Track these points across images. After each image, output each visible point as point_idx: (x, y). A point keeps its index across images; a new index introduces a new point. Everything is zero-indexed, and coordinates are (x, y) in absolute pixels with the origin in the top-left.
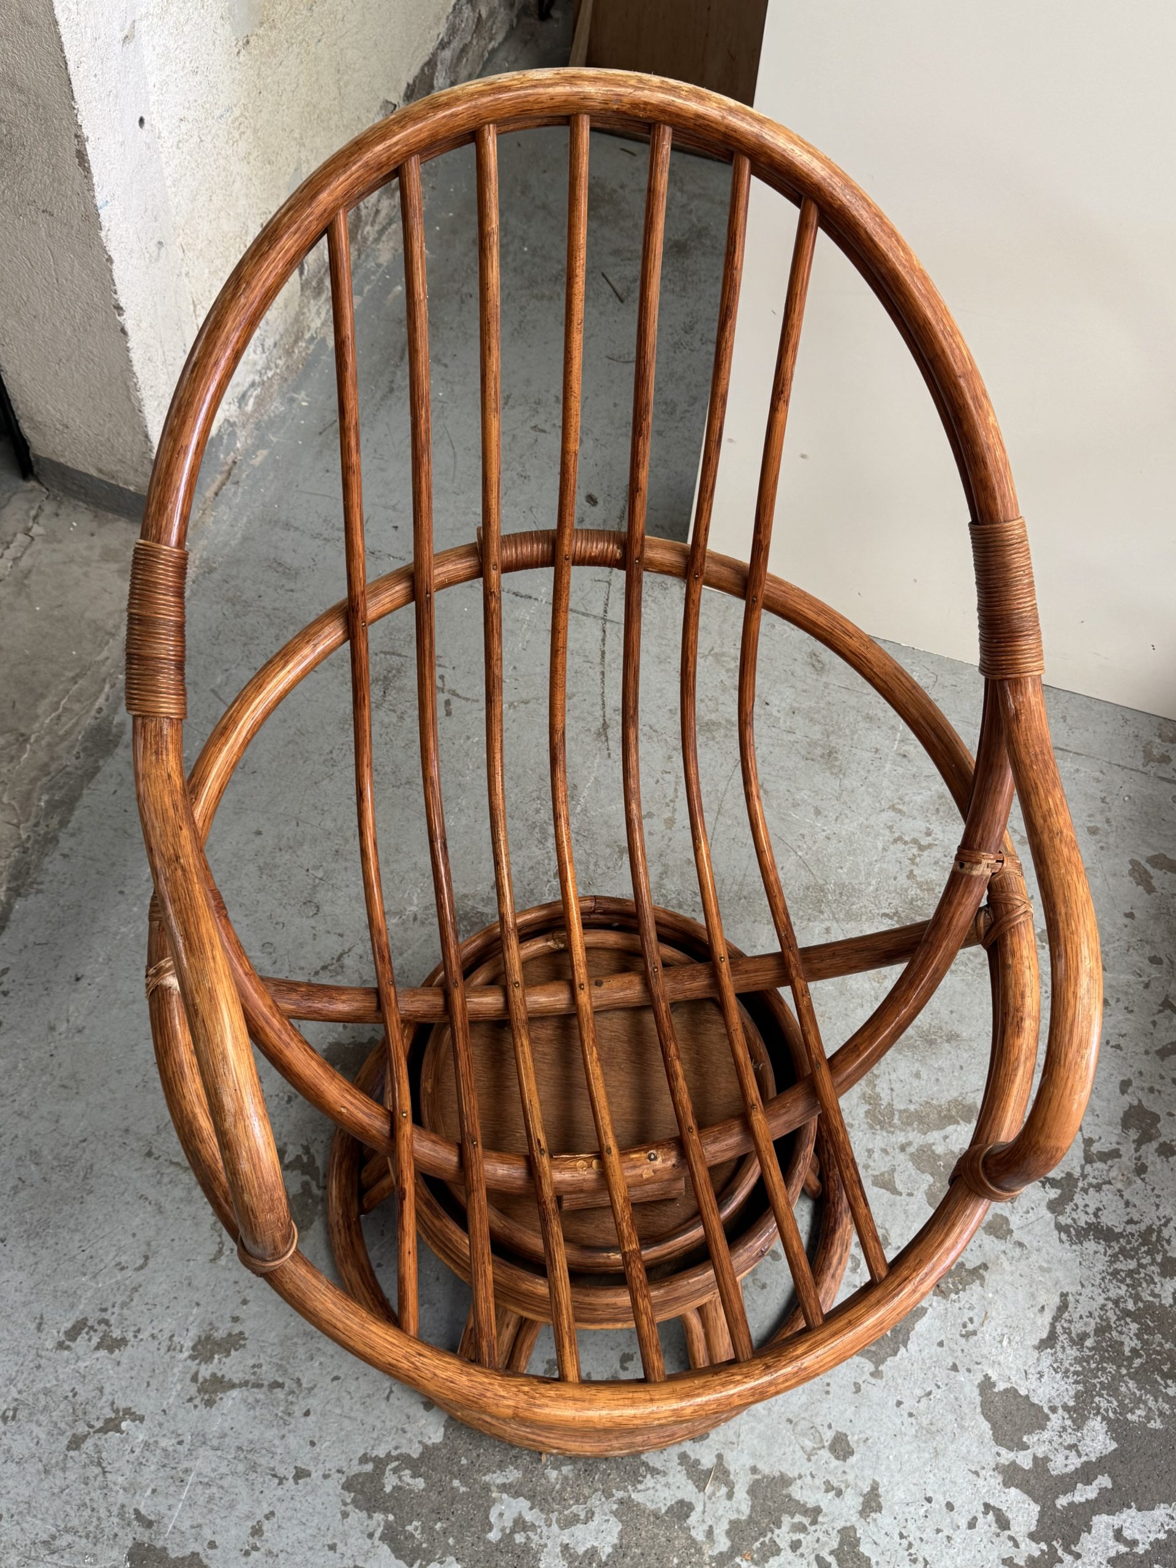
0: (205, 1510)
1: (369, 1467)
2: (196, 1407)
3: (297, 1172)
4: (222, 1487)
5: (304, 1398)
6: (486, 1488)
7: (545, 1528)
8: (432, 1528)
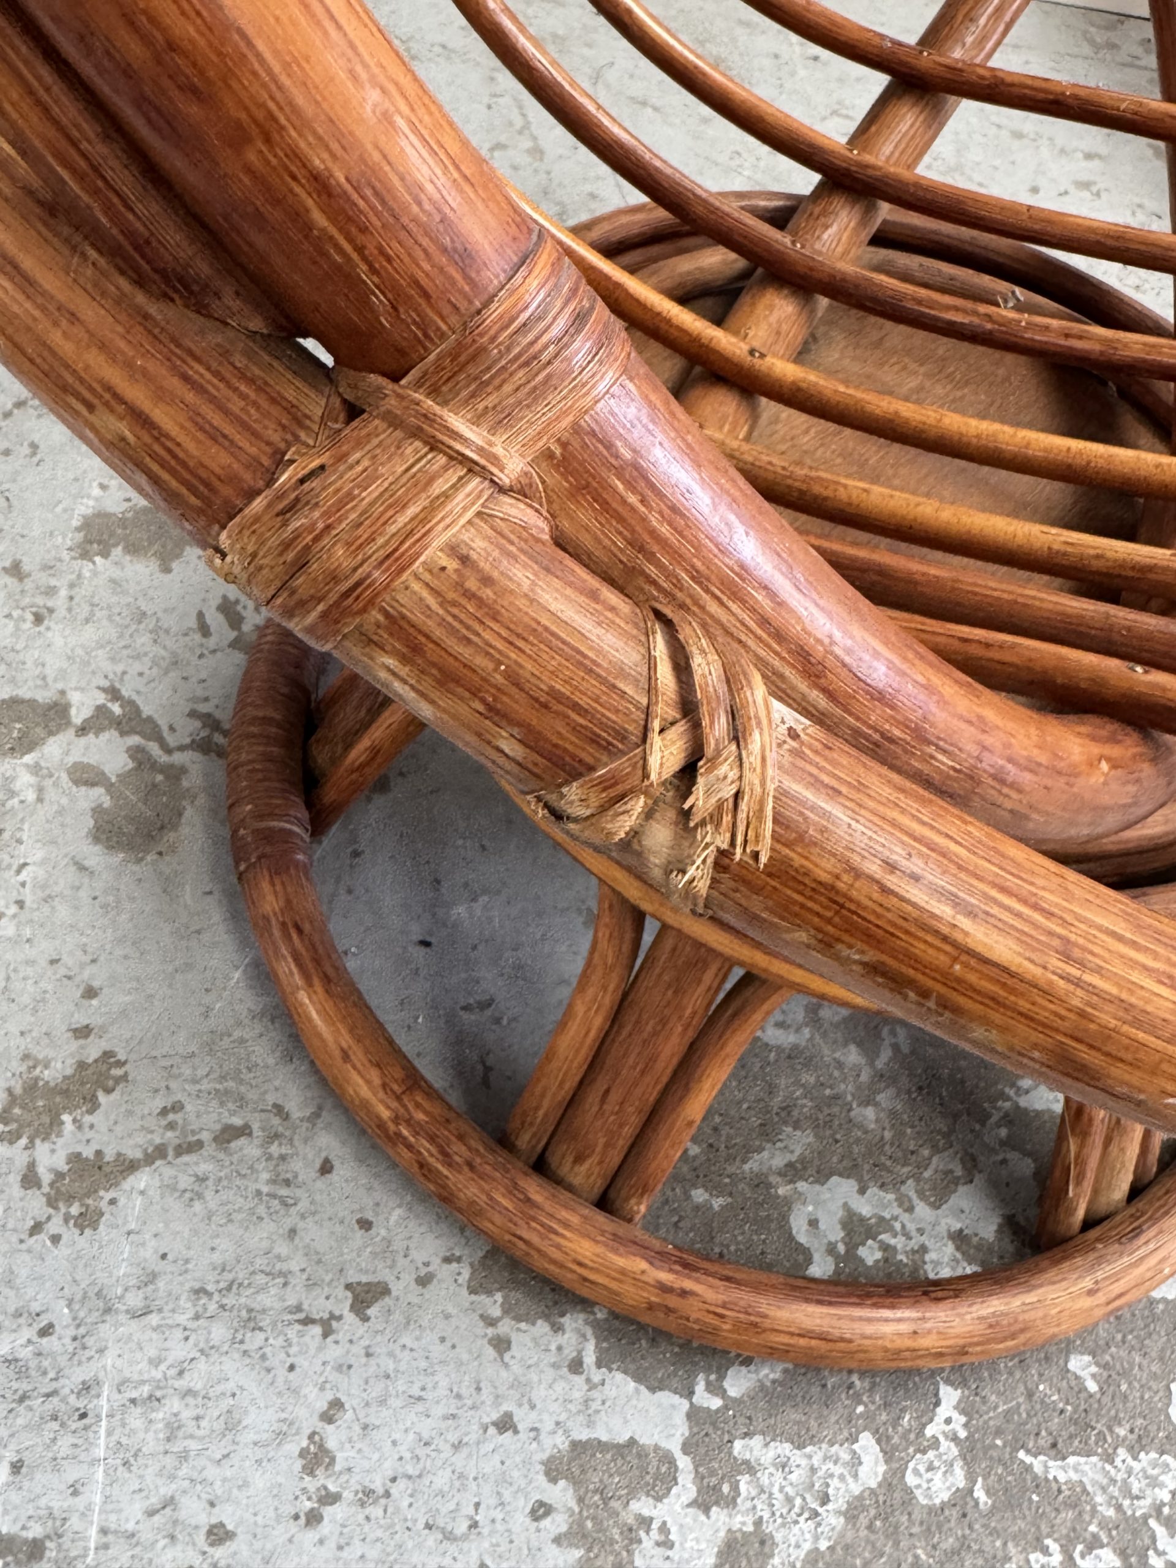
0: (169, 1461)
2: (56, 1239)
3: (110, 735)
4: (189, 1392)
5: (306, 1141)
6: (762, 1184)
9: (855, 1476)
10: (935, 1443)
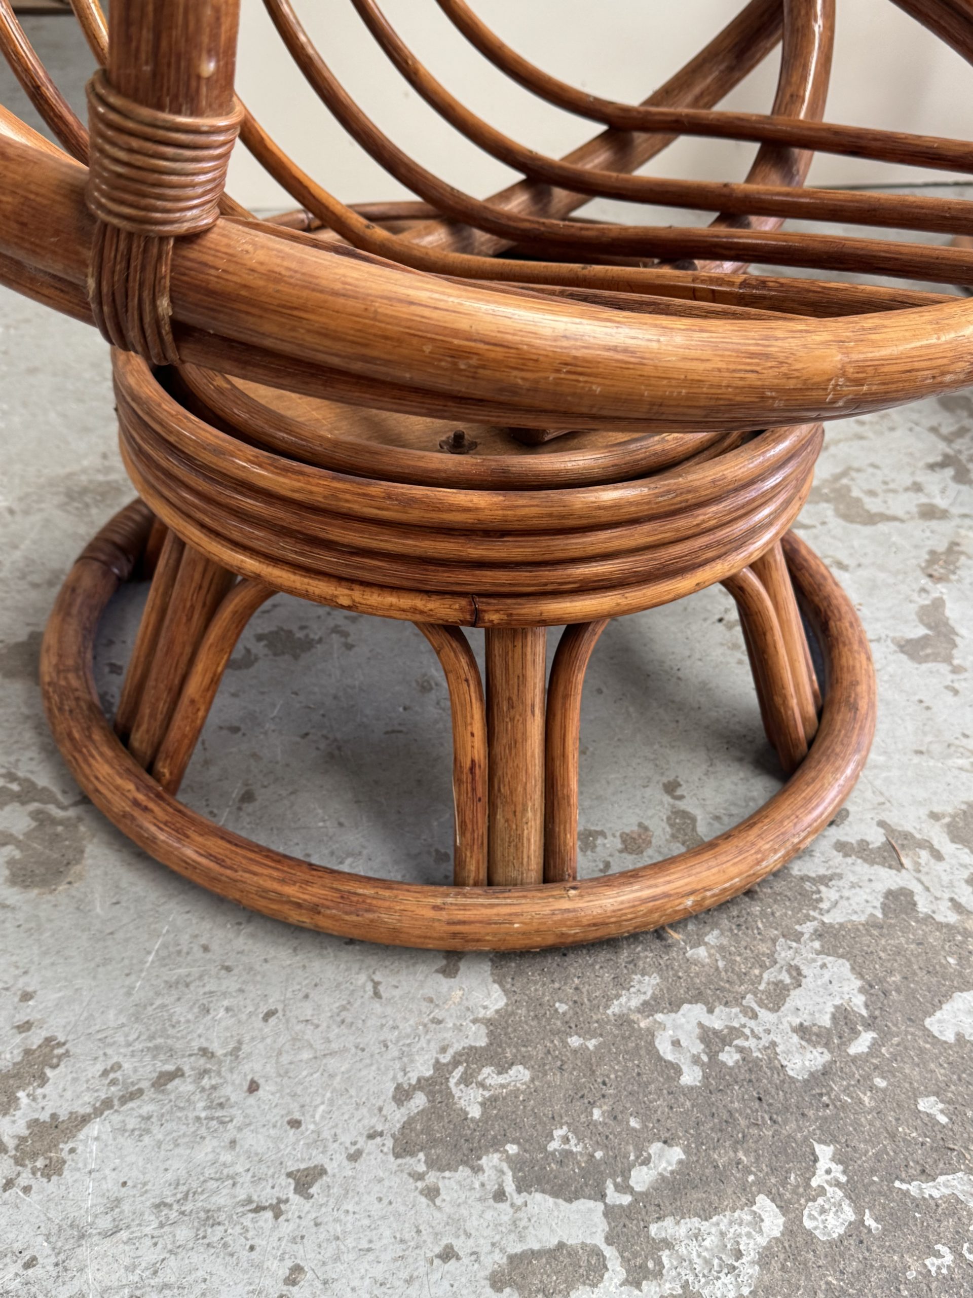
1: (420, 1101)
2: (27, 1189)
3: (13, 807)
6: (623, 1021)
7: (752, 1023)
8: (590, 1124)
9: (761, 1231)
10: (822, 1191)
